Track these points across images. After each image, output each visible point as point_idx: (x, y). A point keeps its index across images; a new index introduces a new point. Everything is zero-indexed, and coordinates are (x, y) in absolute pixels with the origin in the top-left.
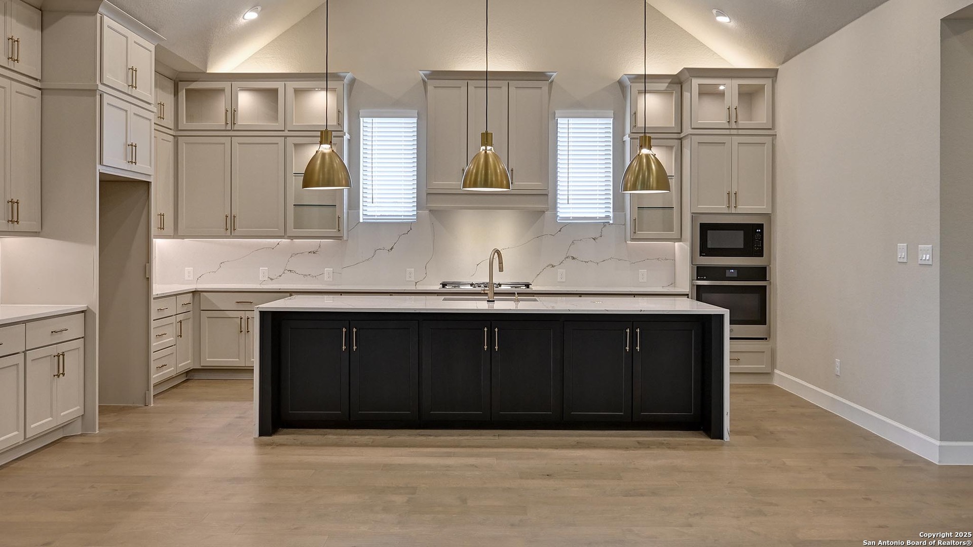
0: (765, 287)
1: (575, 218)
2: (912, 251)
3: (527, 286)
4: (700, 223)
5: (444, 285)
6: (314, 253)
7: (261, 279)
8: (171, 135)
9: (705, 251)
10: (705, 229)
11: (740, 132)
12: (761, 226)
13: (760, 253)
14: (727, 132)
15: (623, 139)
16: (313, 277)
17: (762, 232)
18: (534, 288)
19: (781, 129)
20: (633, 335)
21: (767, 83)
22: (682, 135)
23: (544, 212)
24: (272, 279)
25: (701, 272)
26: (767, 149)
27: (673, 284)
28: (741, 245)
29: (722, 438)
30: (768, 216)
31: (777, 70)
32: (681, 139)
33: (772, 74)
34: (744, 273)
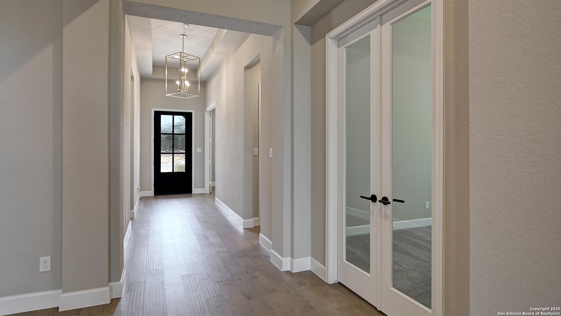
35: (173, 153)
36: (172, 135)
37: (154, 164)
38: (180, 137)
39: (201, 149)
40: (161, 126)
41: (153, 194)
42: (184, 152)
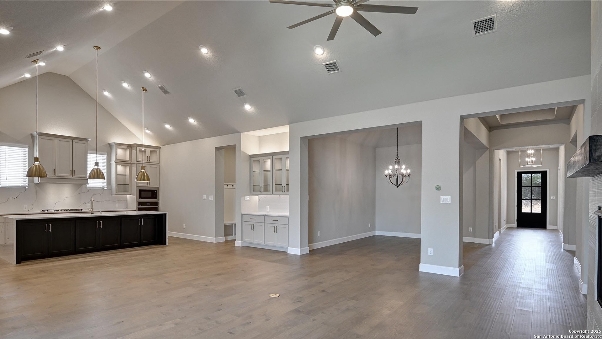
0: (157, 207)
1: (93, 187)
2: (207, 197)
3: (82, 210)
4: (140, 190)
5: (43, 211)
9: (141, 197)
10: (141, 191)
11: (151, 163)
12: (156, 190)
13: (156, 198)
14: (147, 163)
15: (110, 162)
17: (156, 192)
18: (84, 210)
19: (162, 164)
20: (141, 220)
21: (158, 150)
22: (132, 163)
23: (82, 185)
25: (140, 204)
26: (157, 169)
27: (127, 208)
28: (151, 196)
29: (166, 245)
30: (158, 188)
31: (161, 147)
32: (131, 164)
33: (159, 148)
34: (151, 204)
35: (531, 200)
36: (530, 188)
37: (517, 207)
38: (537, 189)
39: (554, 197)
40: (523, 181)
41: (516, 226)
42: (540, 199)
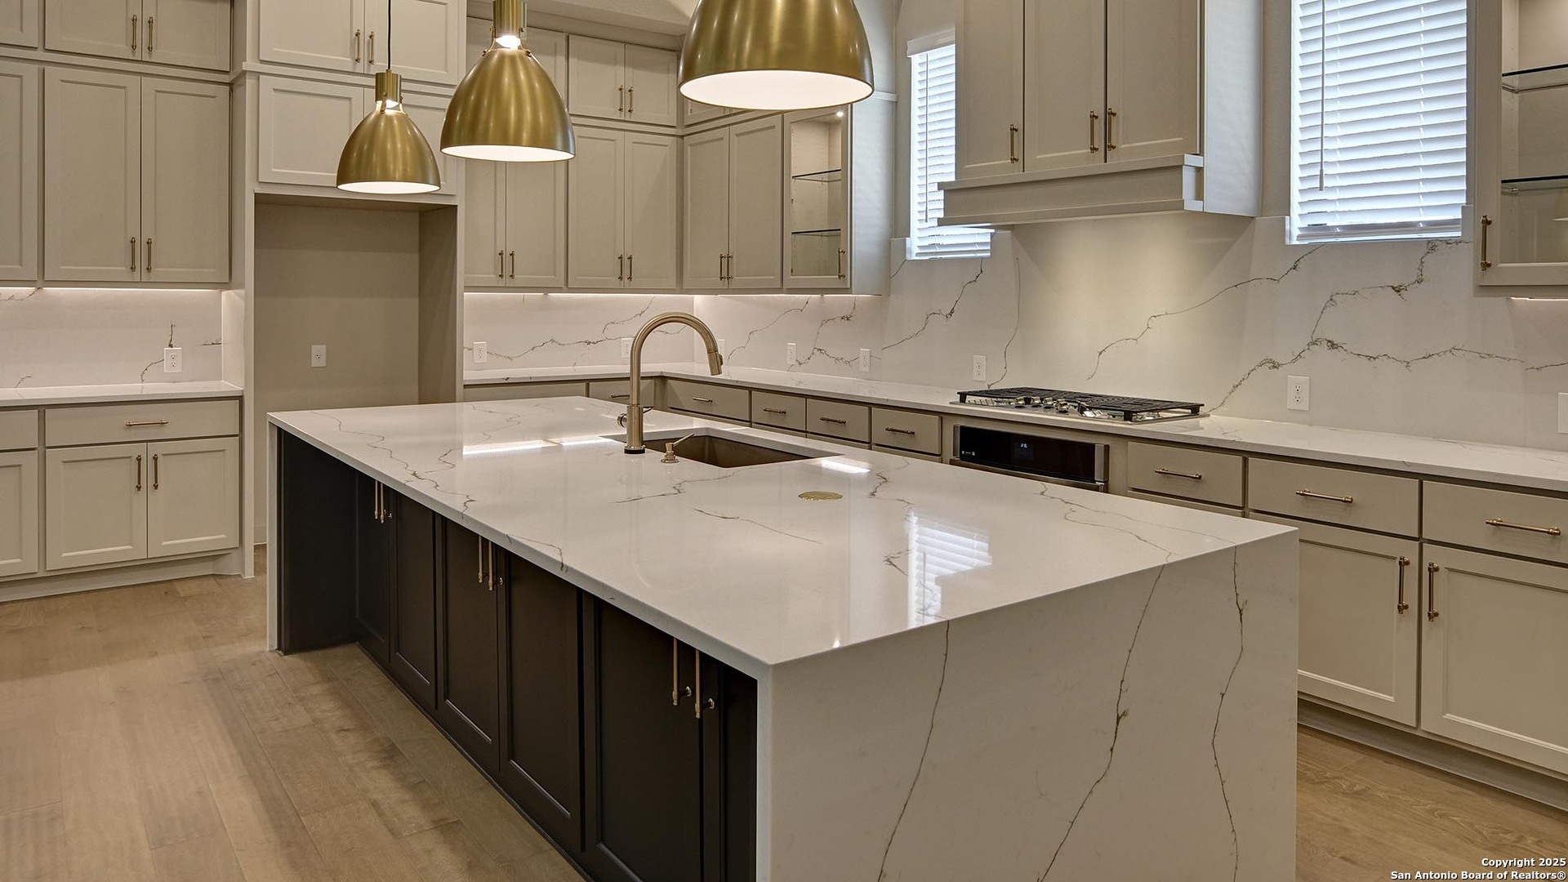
6: (848, 319)
7: (788, 363)
8: (673, 135)
16: (846, 362)
24: (800, 364)
